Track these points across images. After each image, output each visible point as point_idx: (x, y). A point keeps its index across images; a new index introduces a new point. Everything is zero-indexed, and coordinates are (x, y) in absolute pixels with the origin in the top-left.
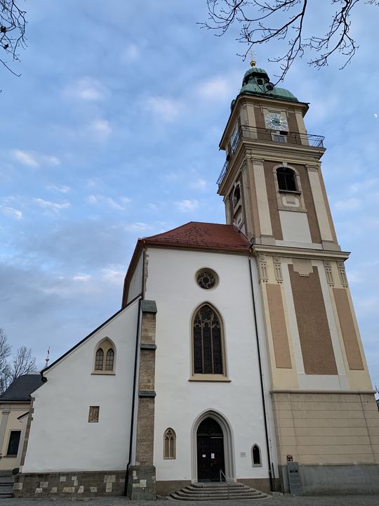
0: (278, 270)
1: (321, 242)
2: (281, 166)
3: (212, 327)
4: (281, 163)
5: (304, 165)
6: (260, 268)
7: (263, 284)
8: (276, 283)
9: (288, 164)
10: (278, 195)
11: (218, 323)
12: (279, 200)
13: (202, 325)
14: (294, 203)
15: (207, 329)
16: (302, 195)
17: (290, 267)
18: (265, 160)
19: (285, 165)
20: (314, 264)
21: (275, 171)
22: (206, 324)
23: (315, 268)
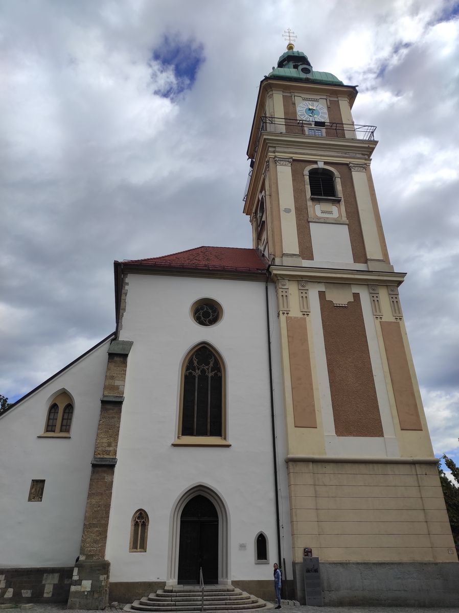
0: (304, 299)
1: (366, 261)
2: (315, 166)
3: (210, 375)
4: (316, 162)
5: (347, 164)
6: (280, 297)
7: (283, 318)
8: (300, 315)
9: (326, 163)
10: (310, 203)
11: (219, 370)
12: (310, 210)
13: (197, 373)
14: (331, 213)
15: (203, 377)
16: (342, 203)
17: (322, 295)
18: (294, 160)
19: (321, 165)
20: (355, 290)
21: (306, 172)
22: (203, 371)
23: (356, 296)
